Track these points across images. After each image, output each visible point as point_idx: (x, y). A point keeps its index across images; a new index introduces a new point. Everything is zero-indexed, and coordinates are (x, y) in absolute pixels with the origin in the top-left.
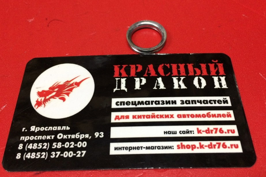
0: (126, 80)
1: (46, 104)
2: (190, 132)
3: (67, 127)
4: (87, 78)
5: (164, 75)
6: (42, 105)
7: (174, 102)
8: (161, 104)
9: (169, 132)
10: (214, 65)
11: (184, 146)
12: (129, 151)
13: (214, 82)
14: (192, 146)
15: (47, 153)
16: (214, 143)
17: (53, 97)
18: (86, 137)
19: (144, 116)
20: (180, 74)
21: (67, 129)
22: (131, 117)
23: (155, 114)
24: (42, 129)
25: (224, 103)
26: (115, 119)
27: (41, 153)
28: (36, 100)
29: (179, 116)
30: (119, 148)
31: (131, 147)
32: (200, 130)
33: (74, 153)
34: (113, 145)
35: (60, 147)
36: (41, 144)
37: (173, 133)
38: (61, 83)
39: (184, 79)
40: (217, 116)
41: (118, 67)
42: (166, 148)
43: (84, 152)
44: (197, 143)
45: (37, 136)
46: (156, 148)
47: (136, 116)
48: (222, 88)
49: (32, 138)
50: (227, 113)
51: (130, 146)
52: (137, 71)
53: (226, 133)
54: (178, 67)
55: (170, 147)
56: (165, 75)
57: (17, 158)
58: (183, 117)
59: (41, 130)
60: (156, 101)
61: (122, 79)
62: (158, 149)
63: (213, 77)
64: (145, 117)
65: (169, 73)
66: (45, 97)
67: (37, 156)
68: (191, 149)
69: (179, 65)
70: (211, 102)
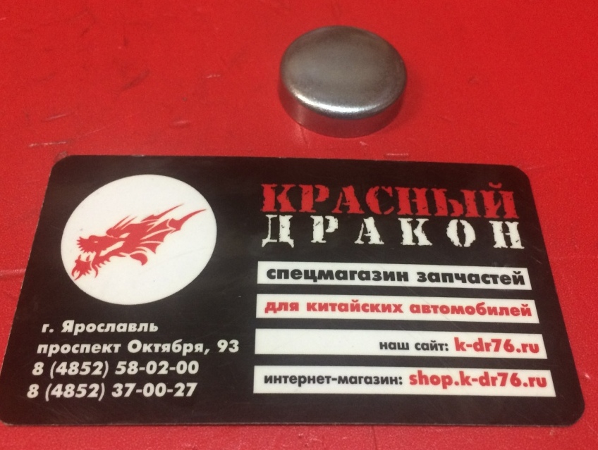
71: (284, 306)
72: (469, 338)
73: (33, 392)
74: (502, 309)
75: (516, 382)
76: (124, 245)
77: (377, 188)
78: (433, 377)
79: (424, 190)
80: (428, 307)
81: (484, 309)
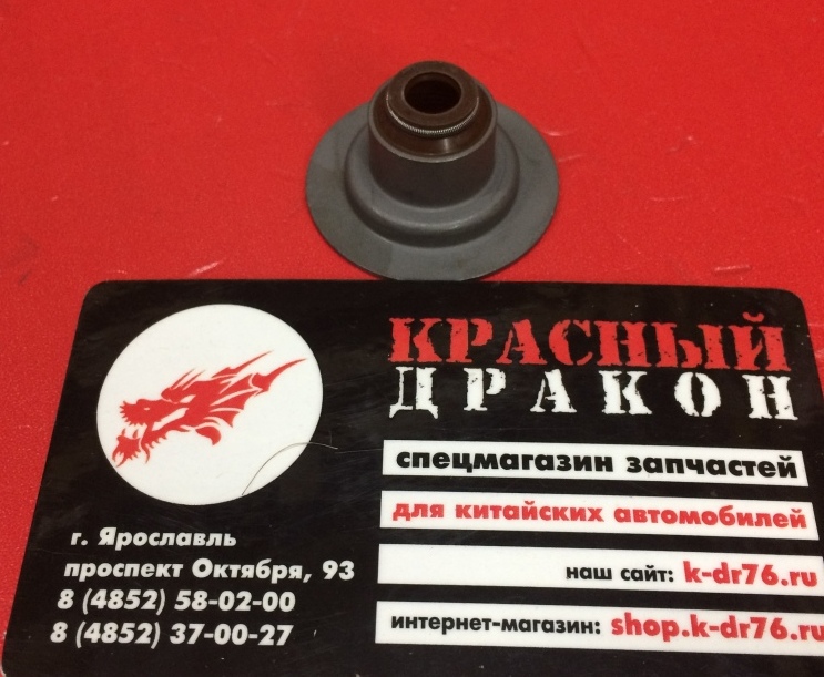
0: (433, 375)
1: (151, 450)
2: (658, 576)
3: (227, 536)
4: (296, 362)
5: (571, 363)
6: (137, 453)
7: (604, 463)
8: (559, 468)
9: (585, 573)
10: (752, 332)
11: (637, 623)
12: (444, 633)
13: (748, 396)
14: (666, 624)
15: (157, 625)
16: (742, 617)
17: (175, 426)
18: (292, 577)
19: (496, 509)
20: (628, 359)
21: (226, 544)
22: (450, 511)
23: (534, 505)
24: (140, 539)
25: (783, 474)
26: (395, 516)
27: (137, 626)
28: (119, 434)
29: (622, 515)
30: (409, 622)
31: (450, 620)
32: (696, 570)
33: (250, 632)
34: (386, 610)
35: (203, 607)
36: (138, 592)
37: (599, 575)
38: (206, 377)
39: (642, 378)
40: (755, 519)
41: (405, 324)
42: (573, 627)
43: (287, 629)
44: (681, 617)
45: (120, 566)
46: (539, 626)
47: (468, 507)
48: (777, 417)
49: (104, 570)
50: (793, 510)
51: (447, 617)
52: (474, 343)
53: (784, 583)
54: (622, 334)
55: (588, 627)
56: (575, 363)
57: (54, 638)
58: (637, 520)
59: (137, 543)
60: (540, 457)
61: (419, 371)
62: (545, 630)
63: (746, 377)
64: (501, 513)
65: (590, 355)
66: (150, 425)
67: (125, 636)
68: (660, 636)
69: (627, 325)
70: (738, 468)
71: (421, 509)
72: (706, 561)
73: (59, 633)
74: (760, 516)
75: (779, 632)
76: (187, 412)
77: (567, 323)
78: (649, 623)
79: (641, 326)
80: (643, 512)
81: (731, 516)
